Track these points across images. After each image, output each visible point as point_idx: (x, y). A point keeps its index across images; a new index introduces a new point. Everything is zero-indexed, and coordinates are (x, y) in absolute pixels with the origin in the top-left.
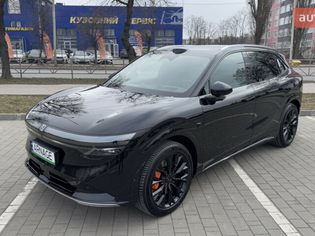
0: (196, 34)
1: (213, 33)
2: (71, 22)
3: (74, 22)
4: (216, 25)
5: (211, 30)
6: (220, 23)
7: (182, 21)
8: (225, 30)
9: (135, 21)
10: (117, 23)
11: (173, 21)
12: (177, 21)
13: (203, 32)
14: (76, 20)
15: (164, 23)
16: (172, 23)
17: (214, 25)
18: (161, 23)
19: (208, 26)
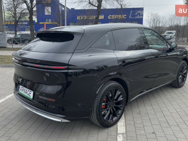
0: (154, 24)
1: (165, 23)
2: (78, 19)
3: (79, 19)
4: (167, 18)
5: (164, 21)
6: (169, 17)
7: (143, 16)
8: (173, 21)
9: (113, 17)
10: (103, 18)
11: (137, 16)
12: (139, 16)
13: (158, 22)
14: (80, 18)
15: (132, 18)
16: (136, 17)
17: (166, 18)
18: (130, 17)
19: (161, 19)
